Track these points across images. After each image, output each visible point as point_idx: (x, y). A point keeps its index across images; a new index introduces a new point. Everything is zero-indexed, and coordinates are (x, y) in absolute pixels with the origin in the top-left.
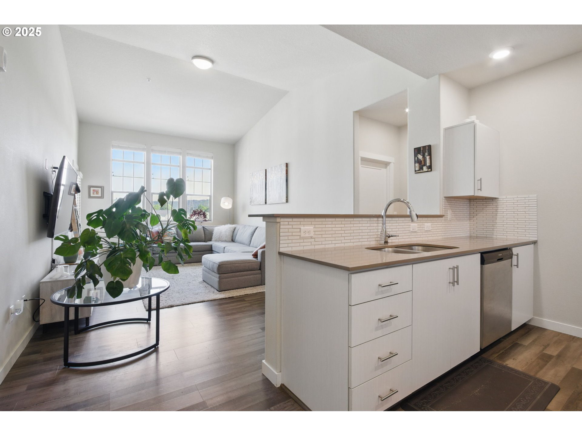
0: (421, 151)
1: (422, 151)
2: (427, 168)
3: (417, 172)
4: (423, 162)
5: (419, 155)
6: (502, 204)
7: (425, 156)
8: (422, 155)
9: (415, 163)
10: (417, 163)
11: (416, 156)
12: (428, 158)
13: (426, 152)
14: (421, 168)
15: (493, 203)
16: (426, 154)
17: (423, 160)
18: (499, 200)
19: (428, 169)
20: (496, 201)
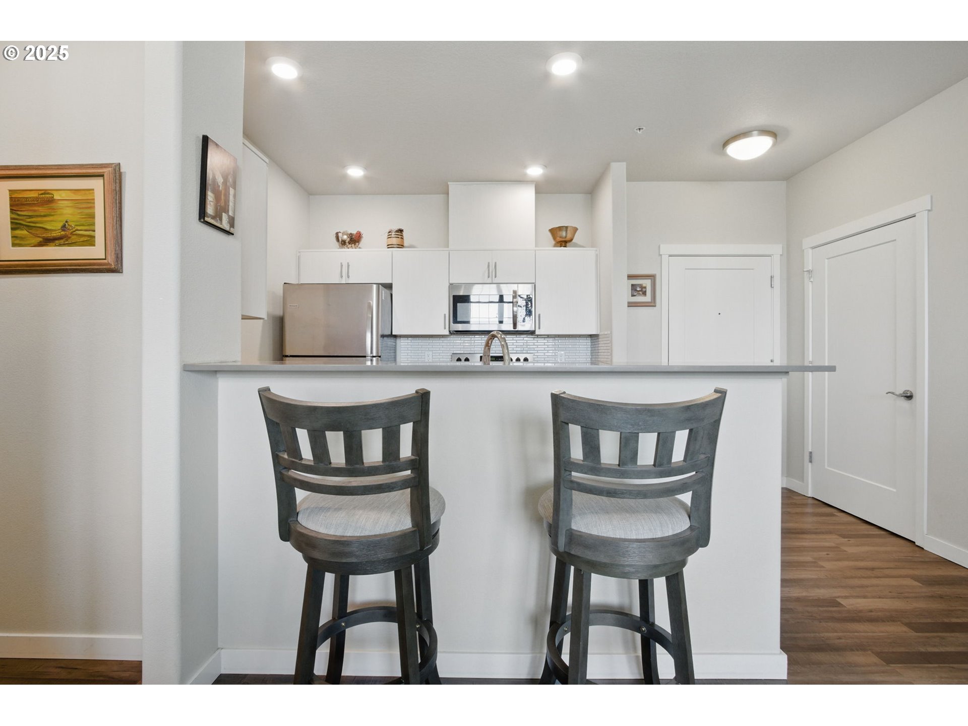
2: (229, 222)
3: (208, 220)
4: (223, 197)
7: (228, 184)
10: (212, 192)
14: (218, 213)
16: (230, 179)
19: (230, 227)
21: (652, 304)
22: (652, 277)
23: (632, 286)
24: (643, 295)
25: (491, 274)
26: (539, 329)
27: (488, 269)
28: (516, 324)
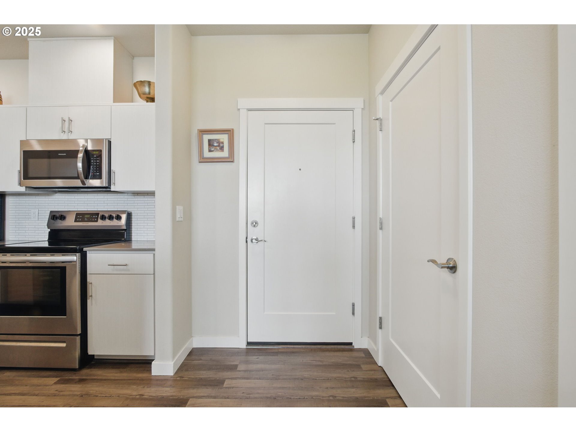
21: (230, 159)
22: (230, 132)
23: (209, 141)
24: (220, 150)
25: (66, 130)
26: (114, 185)
27: (63, 124)
28: (84, 181)
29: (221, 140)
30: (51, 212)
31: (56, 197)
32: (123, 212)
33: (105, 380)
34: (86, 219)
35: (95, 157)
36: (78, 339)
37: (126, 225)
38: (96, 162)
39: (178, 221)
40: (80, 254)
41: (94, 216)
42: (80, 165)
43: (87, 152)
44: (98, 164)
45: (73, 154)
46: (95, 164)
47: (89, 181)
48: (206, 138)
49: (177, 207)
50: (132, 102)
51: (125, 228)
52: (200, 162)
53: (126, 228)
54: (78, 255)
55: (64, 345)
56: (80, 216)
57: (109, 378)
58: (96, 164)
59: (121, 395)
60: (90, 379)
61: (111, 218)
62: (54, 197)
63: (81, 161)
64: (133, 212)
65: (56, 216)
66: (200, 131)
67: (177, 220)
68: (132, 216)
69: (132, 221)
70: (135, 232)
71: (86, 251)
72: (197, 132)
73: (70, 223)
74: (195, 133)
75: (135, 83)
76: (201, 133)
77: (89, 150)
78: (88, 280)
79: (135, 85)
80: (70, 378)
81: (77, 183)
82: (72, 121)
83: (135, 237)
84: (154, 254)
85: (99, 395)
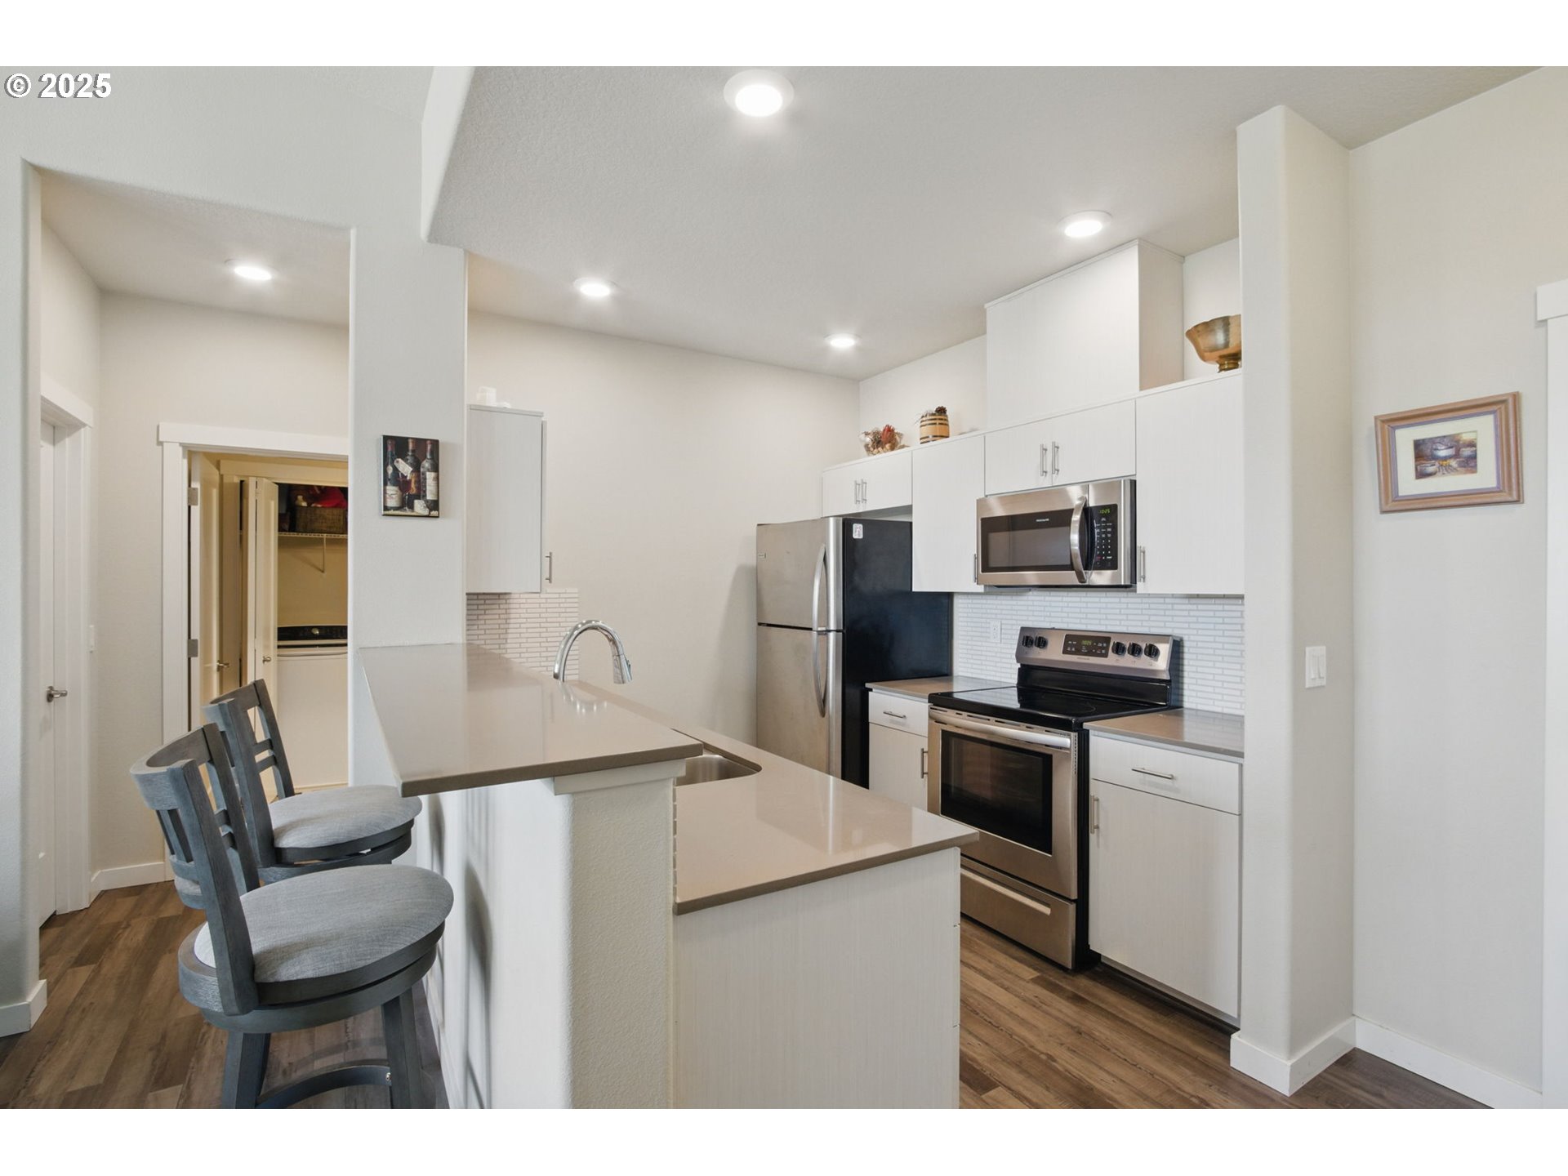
0: (408, 451)
1: (413, 451)
2: (428, 507)
3: (391, 512)
4: (413, 485)
5: (400, 460)
6: (518, 606)
7: (422, 470)
8: (411, 465)
9: (385, 484)
10: (394, 485)
11: (390, 460)
12: (430, 476)
13: (425, 457)
14: (406, 503)
15: (499, 604)
16: (426, 464)
17: (413, 481)
18: (513, 596)
19: (431, 510)
20: (506, 599)
21: (1506, 494)
22: (1503, 406)
23: (1418, 445)
24: (1463, 469)
25: (1049, 469)
26: (1144, 581)
27: (1043, 456)
28: (1081, 572)
29: (1466, 437)
30: (1023, 629)
31: (1030, 598)
32: (1163, 638)
33: (1122, 1021)
34: (1084, 650)
35: (1104, 522)
36: (1072, 908)
37: (1170, 670)
38: (1106, 533)
39: (1309, 689)
40: (1076, 734)
41: (1097, 643)
42: (1075, 538)
43: (1087, 511)
44: (1109, 535)
45: (1061, 518)
46: (1104, 536)
47: (1091, 574)
48: (1405, 439)
49: (1308, 649)
50: (1183, 380)
51: (1166, 677)
52: (1383, 512)
53: (1169, 678)
54: (1074, 735)
55: (1047, 911)
56: (1076, 642)
57: (1130, 1021)
58: (1106, 536)
59: (1157, 1074)
60: (1093, 1004)
61: (1135, 650)
62: (1025, 598)
63: (1077, 530)
64: (1185, 638)
65: (1031, 639)
66: (1383, 422)
67: (1307, 686)
68: (1183, 646)
69: (1183, 659)
70: (1191, 687)
71: (1088, 731)
72: (1373, 425)
73: (1054, 654)
74: (1365, 429)
75: (1189, 331)
76: (1386, 426)
77: (1091, 508)
78: (1092, 793)
79: (1189, 334)
80: (1058, 982)
81: (1070, 577)
82: (1058, 448)
83: (1191, 699)
84: (1241, 766)
85: (1114, 1051)
